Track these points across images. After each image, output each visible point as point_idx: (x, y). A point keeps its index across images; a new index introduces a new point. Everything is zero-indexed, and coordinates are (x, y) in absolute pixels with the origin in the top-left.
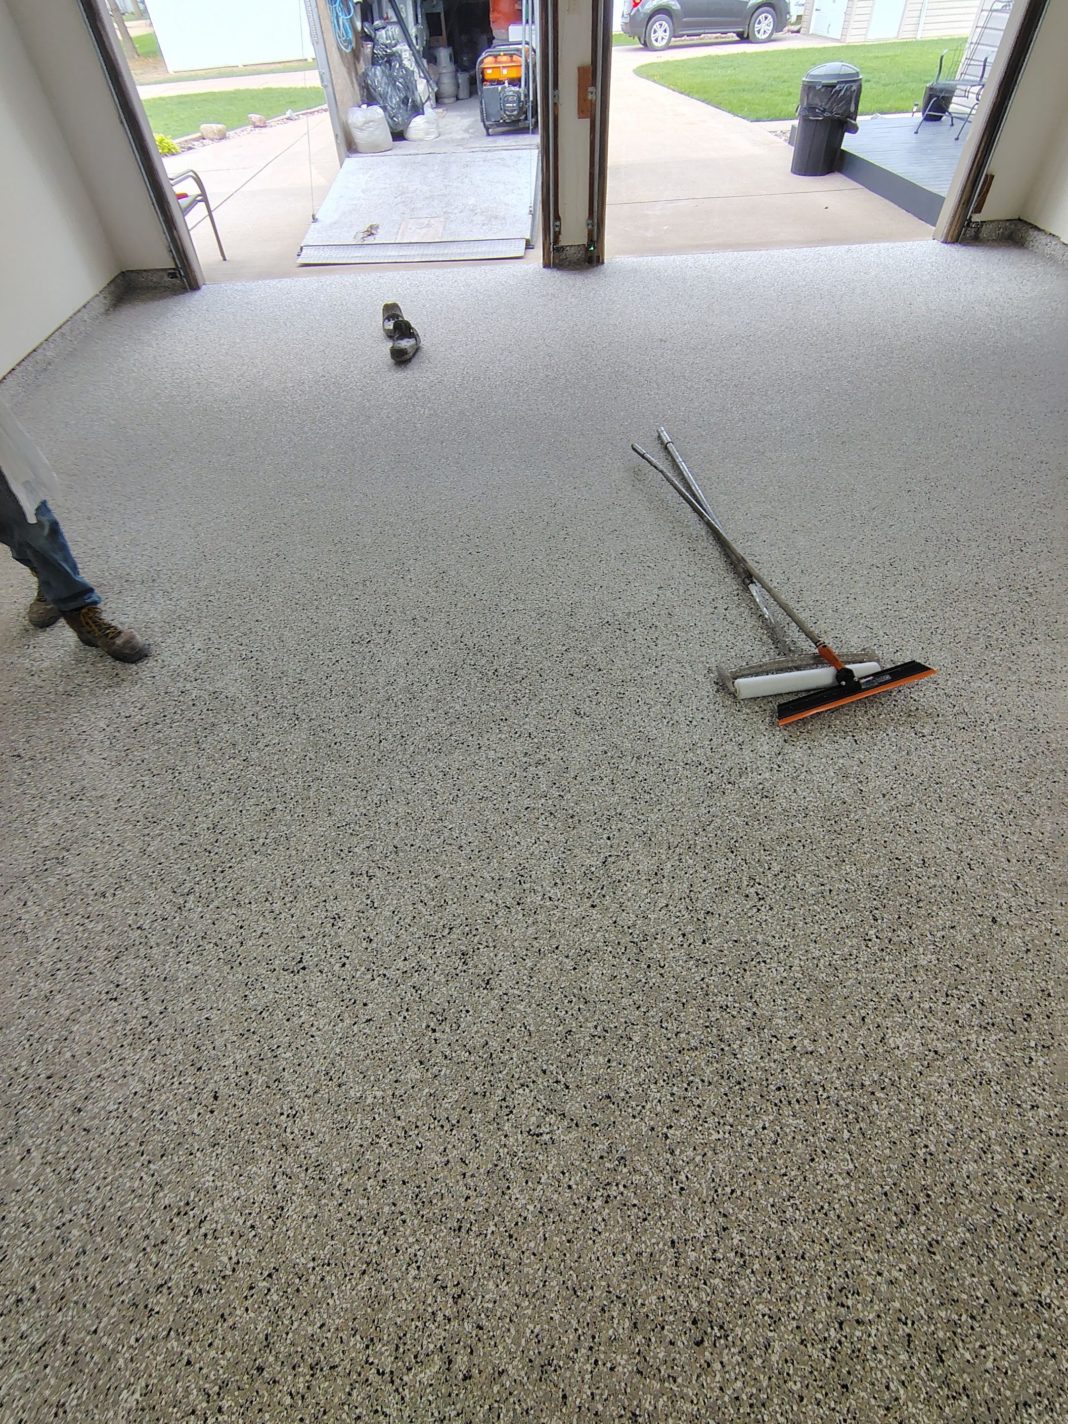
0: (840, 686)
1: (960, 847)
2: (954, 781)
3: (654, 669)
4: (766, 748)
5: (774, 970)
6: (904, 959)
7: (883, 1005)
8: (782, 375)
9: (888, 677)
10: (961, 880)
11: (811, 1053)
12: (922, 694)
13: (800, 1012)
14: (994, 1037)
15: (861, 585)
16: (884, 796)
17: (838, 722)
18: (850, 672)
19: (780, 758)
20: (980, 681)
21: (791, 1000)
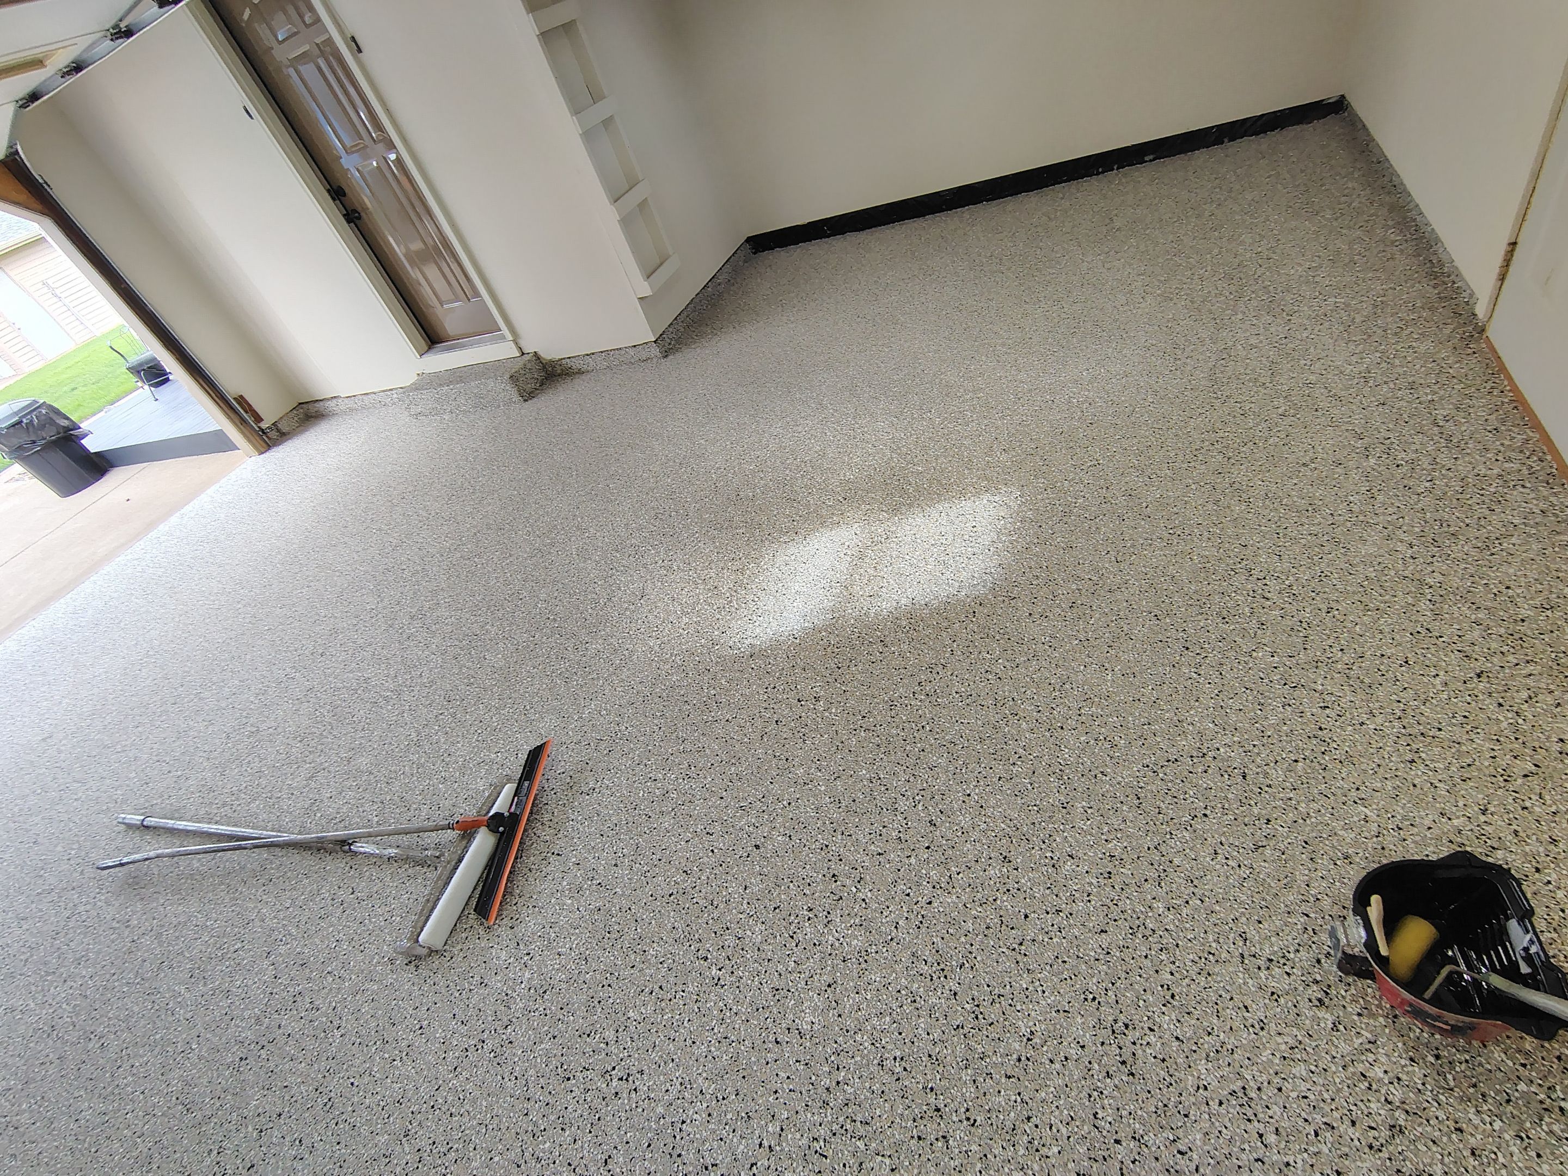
0: (502, 833)
1: (691, 830)
2: (642, 792)
3: (337, 1034)
4: (503, 955)
5: (695, 1116)
6: (748, 956)
7: (775, 1010)
8: (214, 655)
9: (526, 784)
10: (716, 851)
11: (782, 1130)
12: (563, 763)
13: (743, 1115)
14: (838, 920)
15: (443, 740)
16: (616, 865)
17: (532, 858)
18: (497, 815)
19: (521, 947)
20: (586, 709)
21: (729, 1116)
